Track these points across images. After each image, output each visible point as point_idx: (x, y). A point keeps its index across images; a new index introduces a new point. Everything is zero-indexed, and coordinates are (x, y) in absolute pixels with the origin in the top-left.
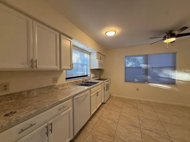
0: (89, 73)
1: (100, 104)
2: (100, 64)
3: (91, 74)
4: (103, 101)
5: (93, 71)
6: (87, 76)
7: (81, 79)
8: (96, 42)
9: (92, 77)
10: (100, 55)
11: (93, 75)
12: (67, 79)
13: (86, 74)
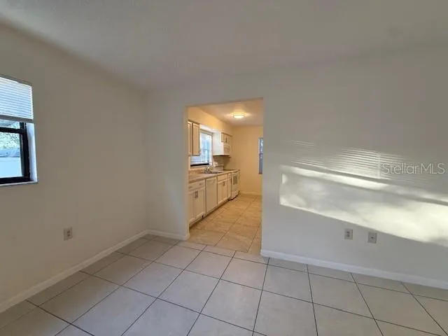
0: (211, 160)
1: (226, 199)
2: (226, 149)
3: (214, 163)
4: (229, 196)
5: (215, 158)
6: (208, 164)
7: (203, 168)
8: (221, 120)
9: (215, 166)
10: (226, 136)
11: (215, 164)
12: (191, 166)
13: (206, 162)
